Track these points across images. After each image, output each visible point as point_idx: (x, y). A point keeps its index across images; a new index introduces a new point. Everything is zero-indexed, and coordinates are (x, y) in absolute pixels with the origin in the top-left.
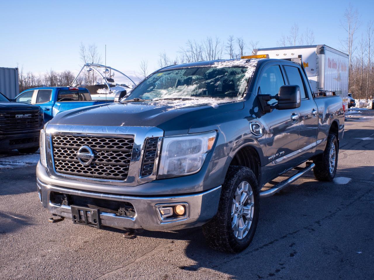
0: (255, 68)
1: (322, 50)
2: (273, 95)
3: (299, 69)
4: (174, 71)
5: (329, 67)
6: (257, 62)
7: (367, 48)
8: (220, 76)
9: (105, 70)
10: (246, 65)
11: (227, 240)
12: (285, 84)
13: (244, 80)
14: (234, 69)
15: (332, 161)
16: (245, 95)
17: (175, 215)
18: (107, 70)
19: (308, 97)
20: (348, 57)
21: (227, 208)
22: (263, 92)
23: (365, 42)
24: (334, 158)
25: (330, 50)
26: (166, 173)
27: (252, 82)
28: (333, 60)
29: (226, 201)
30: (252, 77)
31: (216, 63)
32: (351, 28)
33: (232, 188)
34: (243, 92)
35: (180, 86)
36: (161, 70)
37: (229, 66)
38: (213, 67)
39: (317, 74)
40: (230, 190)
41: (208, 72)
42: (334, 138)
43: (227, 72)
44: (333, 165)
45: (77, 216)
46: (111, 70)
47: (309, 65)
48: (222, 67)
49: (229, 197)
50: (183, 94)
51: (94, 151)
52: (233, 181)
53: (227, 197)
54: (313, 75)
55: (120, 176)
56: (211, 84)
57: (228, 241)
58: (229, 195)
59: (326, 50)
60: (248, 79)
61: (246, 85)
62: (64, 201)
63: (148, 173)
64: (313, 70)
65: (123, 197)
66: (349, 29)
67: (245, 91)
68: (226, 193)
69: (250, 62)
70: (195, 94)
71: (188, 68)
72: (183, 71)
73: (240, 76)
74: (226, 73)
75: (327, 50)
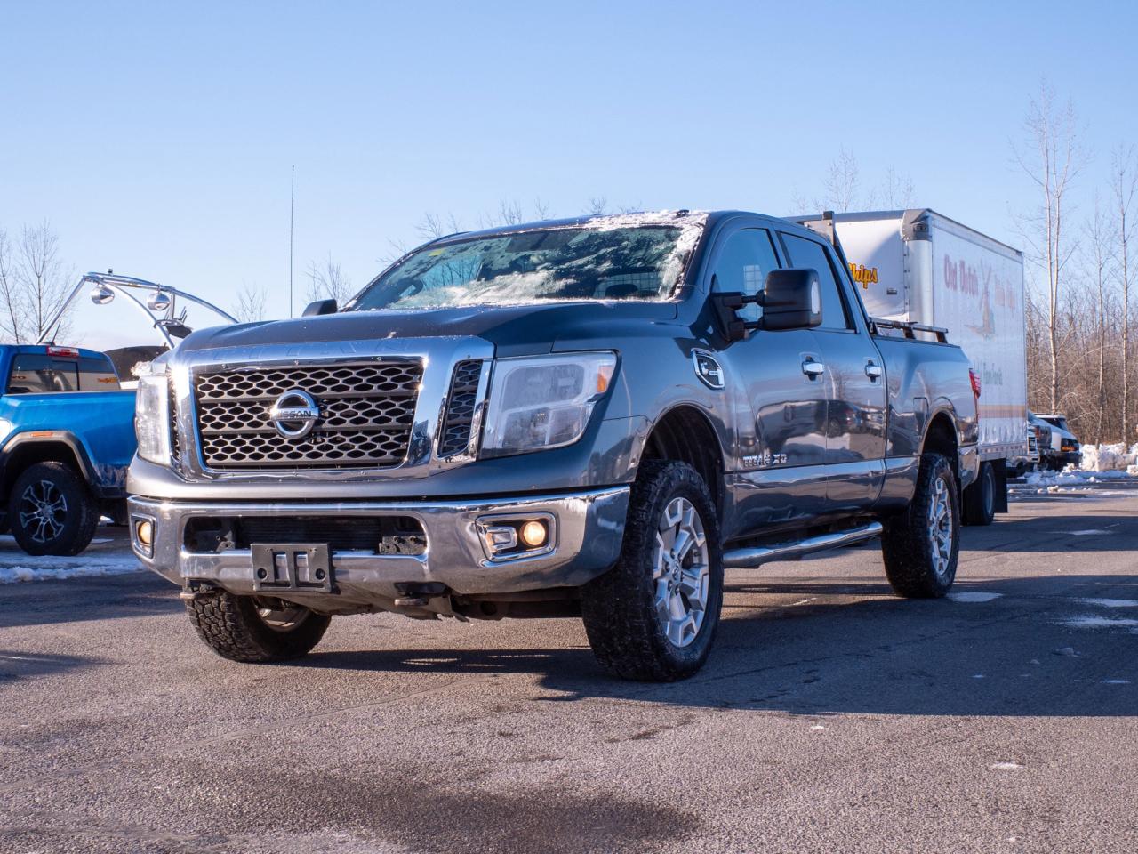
0: (702, 229)
1: (922, 227)
2: (750, 291)
3: (825, 249)
4: (477, 242)
5: (947, 284)
6: (706, 215)
7: (1118, 247)
8: (609, 250)
9: (153, 300)
10: (677, 222)
11: (645, 630)
12: (780, 266)
13: (674, 257)
14: (647, 233)
15: (940, 536)
16: (677, 292)
17: (522, 546)
18: (162, 298)
19: (855, 329)
20: (1018, 258)
21: (644, 548)
22: (724, 287)
23: (1107, 222)
24: (947, 531)
25: (950, 230)
26: (499, 446)
27: (695, 263)
28: (962, 264)
29: (641, 531)
30: (694, 250)
31: (594, 220)
32: (1052, 170)
33: (654, 501)
34: (672, 284)
35: (501, 277)
36: (441, 242)
37: (630, 226)
38: (586, 229)
39: (907, 307)
40: (650, 506)
41: (576, 240)
42: (943, 465)
43: (628, 240)
44: (945, 552)
45: (269, 569)
46: (177, 297)
47: (879, 275)
48: (614, 227)
49: (647, 523)
50: (513, 294)
51: (317, 401)
52: (656, 485)
53: (642, 522)
54: (895, 310)
55: (388, 455)
56: (586, 268)
57: (646, 635)
58: (647, 516)
59: (934, 226)
60: (683, 254)
61: (680, 267)
62: (222, 544)
63: (456, 447)
64: (895, 293)
65: (395, 505)
66: (1045, 173)
67: (678, 282)
68: (640, 512)
69: (688, 216)
70: (546, 293)
71: (517, 234)
72: (505, 242)
73: (662, 247)
74: (625, 243)
75: (939, 228)
